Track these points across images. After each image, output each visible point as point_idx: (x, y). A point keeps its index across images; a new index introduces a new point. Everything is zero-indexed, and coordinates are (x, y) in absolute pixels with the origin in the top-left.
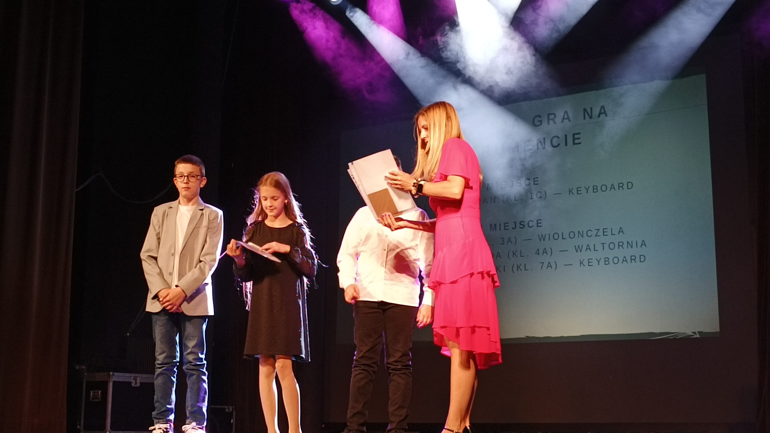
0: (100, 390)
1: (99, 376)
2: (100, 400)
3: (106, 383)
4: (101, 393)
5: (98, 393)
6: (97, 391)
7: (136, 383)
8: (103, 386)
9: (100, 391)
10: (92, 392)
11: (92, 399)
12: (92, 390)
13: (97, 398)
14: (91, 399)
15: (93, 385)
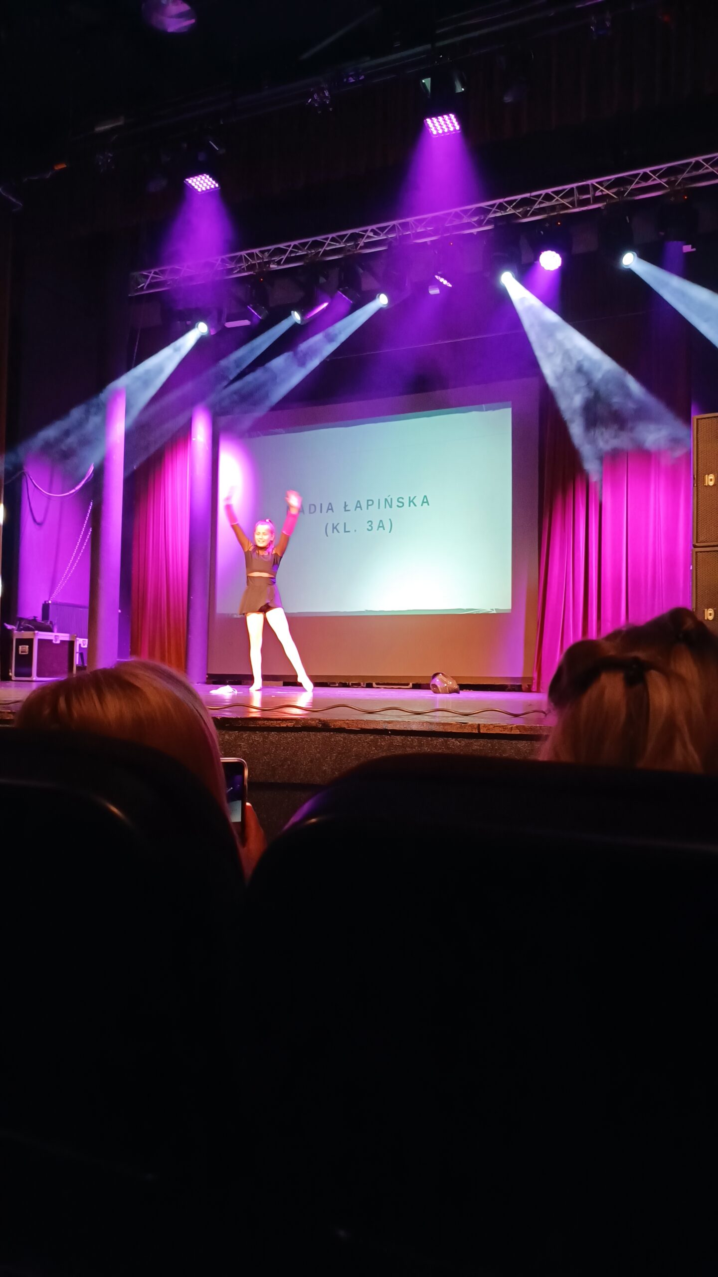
1: (27, 635)
2: (27, 653)
3: (32, 641)
4: (29, 648)
5: (26, 648)
6: (25, 646)
7: (56, 640)
8: (29, 642)
9: (27, 646)
10: (20, 647)
11: (22, 652)
12: (21, 645)
13: (25, 652)
14: (20, 653)
15: (21, 642)
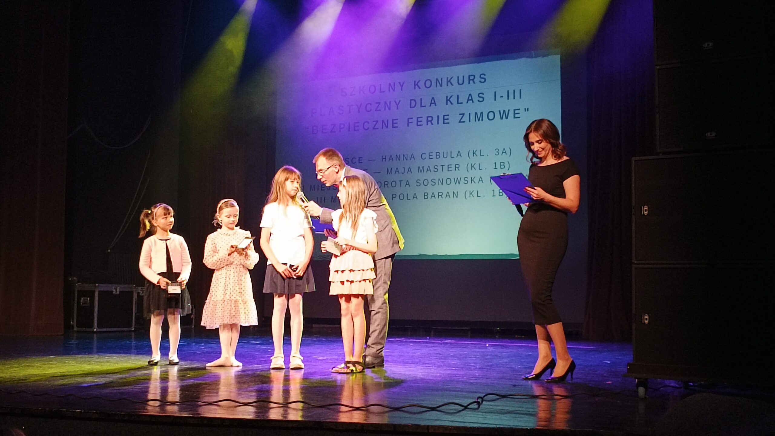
0: (88, 297)
1: (88, 287)
2: (89, 305)
3: (93, 293)
4: (90, 299)
5: (87, 299)
6: (86, 298)
7: (116, 291)
8: (91, 294)
11: (83, 304)
12: (82, 297)
13: (86, 304)
15: (82, 293)
